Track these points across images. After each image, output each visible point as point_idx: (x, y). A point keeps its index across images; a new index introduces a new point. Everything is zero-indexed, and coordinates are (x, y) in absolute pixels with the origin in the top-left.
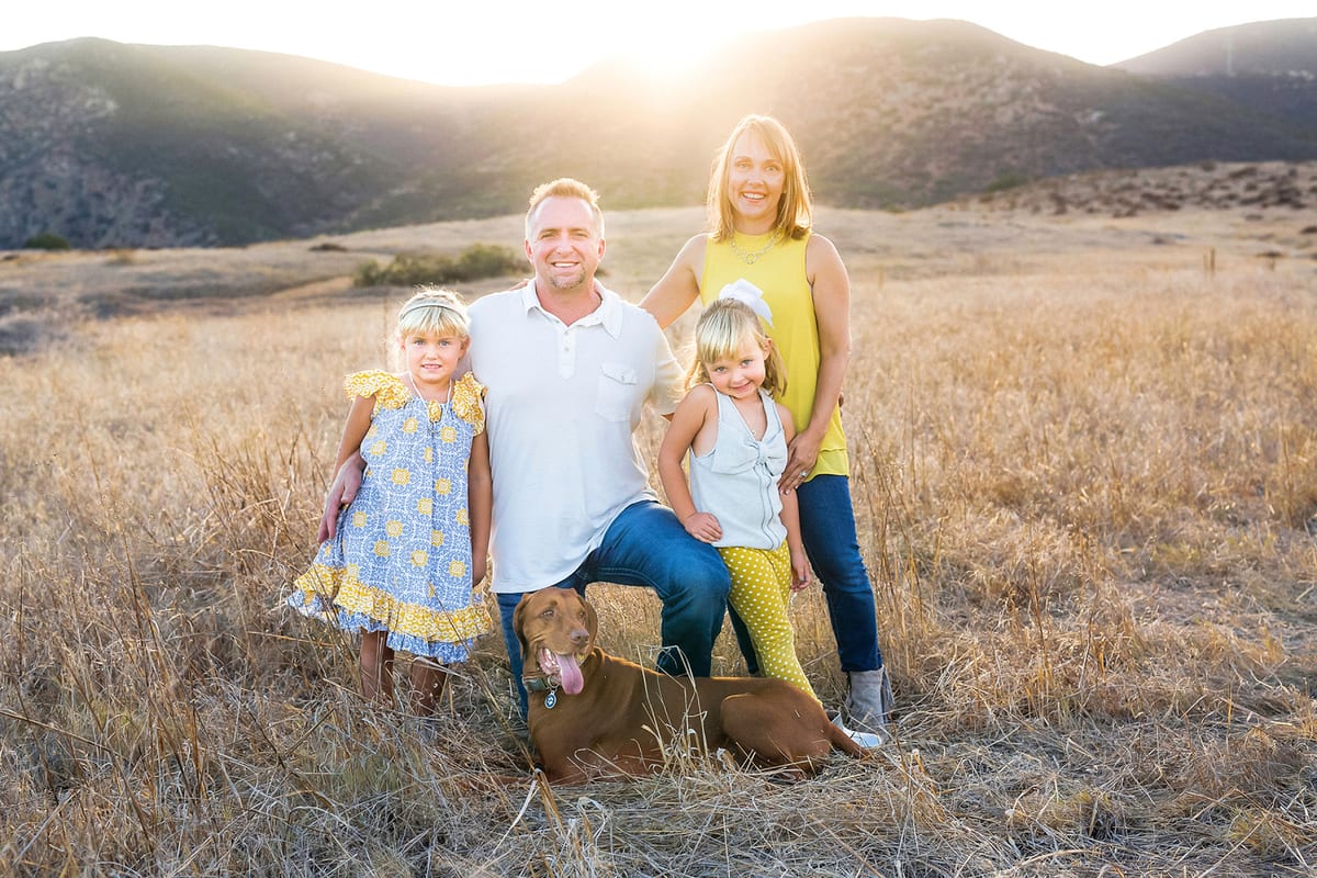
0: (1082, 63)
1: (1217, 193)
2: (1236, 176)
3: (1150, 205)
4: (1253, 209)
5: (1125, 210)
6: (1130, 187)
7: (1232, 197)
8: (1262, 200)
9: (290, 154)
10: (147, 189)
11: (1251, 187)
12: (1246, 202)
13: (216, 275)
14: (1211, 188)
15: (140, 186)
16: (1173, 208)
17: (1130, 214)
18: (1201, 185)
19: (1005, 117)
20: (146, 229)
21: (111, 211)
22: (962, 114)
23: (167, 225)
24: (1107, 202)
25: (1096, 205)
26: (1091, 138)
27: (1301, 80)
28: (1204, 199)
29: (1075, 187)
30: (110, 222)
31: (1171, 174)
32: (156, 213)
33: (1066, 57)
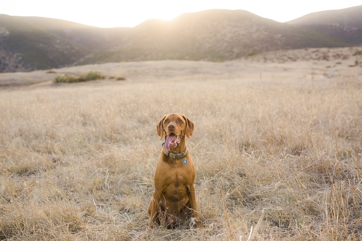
0: (276, 22)
1: (308, 57)
2: (314, 52)
3: (289, 60)
4: (316, 61)
5: (282, 61)
6: (285, 55)
7: (311, 58)
8: (319, 59)
9: (57, 46)
10: (17, 56)
11: (317, 55)
12: (315, 59)
13: (15, 80)
14: (306, 55)
15: (15, 55)
16: (295, 60)
17: (283, 63)
18: (304, 54)
19: (255, 36)
20: (17, 67)
21: (7, 62)
22: (243, 35)
23: (23, 66)
24: (278, 59)
25: (275, 60)
26: (279, 42)
27: (336, 26)
28: (304, 58)
29: (270, 55)
30: (7, 65)
31: (296, 52)
32: (20, 62)
33: (272, 20)
